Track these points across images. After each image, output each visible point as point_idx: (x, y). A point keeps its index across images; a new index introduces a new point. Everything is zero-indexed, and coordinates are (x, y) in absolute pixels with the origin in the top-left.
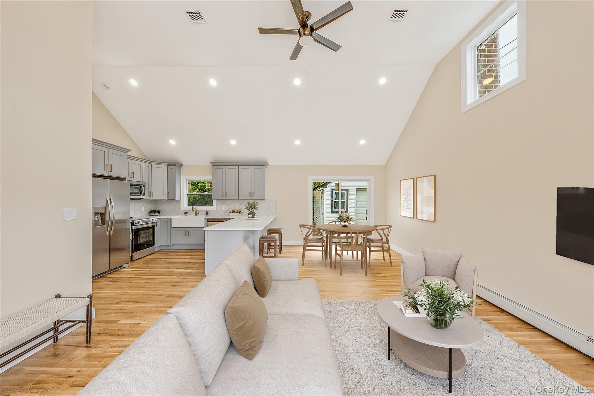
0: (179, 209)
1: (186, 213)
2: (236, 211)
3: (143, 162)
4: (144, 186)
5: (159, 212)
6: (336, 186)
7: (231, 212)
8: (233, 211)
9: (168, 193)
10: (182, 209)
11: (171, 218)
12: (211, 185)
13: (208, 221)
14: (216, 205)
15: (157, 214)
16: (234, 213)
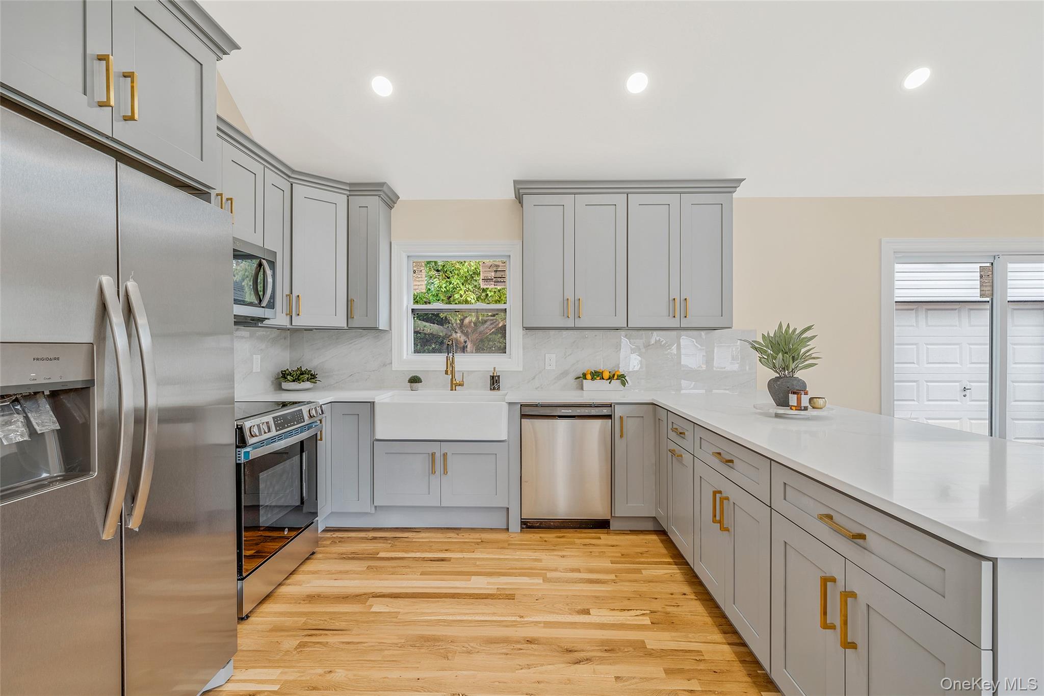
0: (385, 365)
1: (415, 380)
2: (606, 375)
3: (265, 166)
4: (272, 264)
5: (312, 377)
6: (981, 277)
7: (589, 376)
8: (597, 375)
9: (349, 302)
10: (396, 366)
11: (372, 404)
12: (499, 274)
13: (523, 416)
14: (524, 348)
15: (308, 385)
16: (598, 383)
